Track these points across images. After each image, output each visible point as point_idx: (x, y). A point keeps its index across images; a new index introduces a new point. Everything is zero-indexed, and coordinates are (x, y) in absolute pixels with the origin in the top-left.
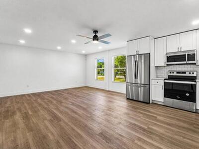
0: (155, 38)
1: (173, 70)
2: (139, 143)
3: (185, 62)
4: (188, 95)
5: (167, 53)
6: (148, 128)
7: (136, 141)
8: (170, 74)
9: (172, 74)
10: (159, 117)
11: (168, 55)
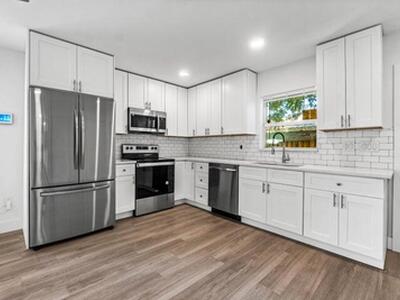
1: (132, 142)
3: (155, 131)
8: (126, 152)
9: (129, 151)
11: (134, 113)
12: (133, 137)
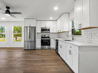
0: (37, 20)
1: (43, 34)
2: (43, 67)
3: (47, 32)
4: (48, 43)
5: (41, 28)
6: (42, 59)
7: (42, 67)
8: (42, 36)
9: (43, 36)
10: (43, 54)
11: (42, 29)
12: (42, 33)
